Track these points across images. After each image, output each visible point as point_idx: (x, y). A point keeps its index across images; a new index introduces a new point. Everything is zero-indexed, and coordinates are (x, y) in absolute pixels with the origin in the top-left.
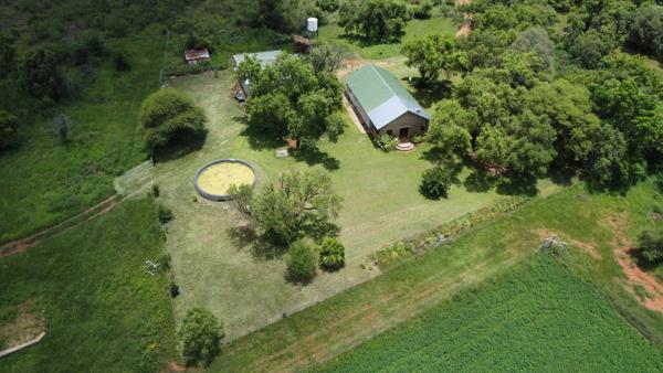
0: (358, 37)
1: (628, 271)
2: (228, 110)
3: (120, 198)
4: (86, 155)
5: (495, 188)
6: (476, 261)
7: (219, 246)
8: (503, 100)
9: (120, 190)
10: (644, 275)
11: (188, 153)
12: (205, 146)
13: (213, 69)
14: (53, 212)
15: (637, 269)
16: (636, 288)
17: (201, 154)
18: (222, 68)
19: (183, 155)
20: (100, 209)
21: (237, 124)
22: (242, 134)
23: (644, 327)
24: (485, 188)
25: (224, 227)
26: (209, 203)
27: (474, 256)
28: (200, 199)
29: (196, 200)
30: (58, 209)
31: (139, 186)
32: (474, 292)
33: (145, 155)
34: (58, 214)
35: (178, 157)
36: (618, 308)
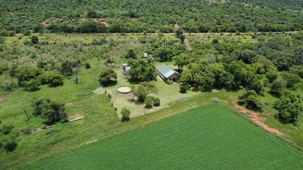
0: (158, 61)
1: (236, 106)
2: (122, 77)
3: (95, 94)
4: (83, 86)
5: (200, 91)
6: (195, 104)
7: (126, 102)
8: (200, 68)
9: (95, 93)
10: (240, 106)
11: (113, 85)
12: (117, 84)
13: (116, 68)
14: (78, 96)
15: (238, 105)
16: (237, 108)
17: (116, 86)
18: (118, 68)
19: (111, 86)
20: (91, 96)
21: (126, 79)
22: (127, 81)
23: (238, 114)
24: (197, 91)
25: (126, 99)
26: (121, 94)
27: (195, 103)
28: (118, 94)
29: (117, 94)
30: (79, 96)
31: (100, 92)
32: (195, 109)
33: (101, 85)
34: (79, 97)
35: (110, 86)
36: (232, 111)
